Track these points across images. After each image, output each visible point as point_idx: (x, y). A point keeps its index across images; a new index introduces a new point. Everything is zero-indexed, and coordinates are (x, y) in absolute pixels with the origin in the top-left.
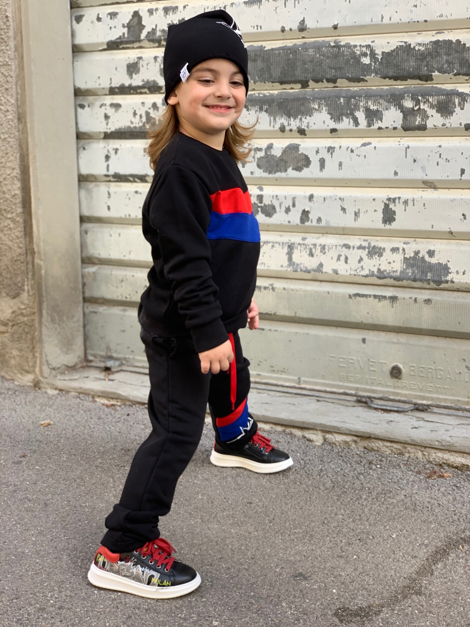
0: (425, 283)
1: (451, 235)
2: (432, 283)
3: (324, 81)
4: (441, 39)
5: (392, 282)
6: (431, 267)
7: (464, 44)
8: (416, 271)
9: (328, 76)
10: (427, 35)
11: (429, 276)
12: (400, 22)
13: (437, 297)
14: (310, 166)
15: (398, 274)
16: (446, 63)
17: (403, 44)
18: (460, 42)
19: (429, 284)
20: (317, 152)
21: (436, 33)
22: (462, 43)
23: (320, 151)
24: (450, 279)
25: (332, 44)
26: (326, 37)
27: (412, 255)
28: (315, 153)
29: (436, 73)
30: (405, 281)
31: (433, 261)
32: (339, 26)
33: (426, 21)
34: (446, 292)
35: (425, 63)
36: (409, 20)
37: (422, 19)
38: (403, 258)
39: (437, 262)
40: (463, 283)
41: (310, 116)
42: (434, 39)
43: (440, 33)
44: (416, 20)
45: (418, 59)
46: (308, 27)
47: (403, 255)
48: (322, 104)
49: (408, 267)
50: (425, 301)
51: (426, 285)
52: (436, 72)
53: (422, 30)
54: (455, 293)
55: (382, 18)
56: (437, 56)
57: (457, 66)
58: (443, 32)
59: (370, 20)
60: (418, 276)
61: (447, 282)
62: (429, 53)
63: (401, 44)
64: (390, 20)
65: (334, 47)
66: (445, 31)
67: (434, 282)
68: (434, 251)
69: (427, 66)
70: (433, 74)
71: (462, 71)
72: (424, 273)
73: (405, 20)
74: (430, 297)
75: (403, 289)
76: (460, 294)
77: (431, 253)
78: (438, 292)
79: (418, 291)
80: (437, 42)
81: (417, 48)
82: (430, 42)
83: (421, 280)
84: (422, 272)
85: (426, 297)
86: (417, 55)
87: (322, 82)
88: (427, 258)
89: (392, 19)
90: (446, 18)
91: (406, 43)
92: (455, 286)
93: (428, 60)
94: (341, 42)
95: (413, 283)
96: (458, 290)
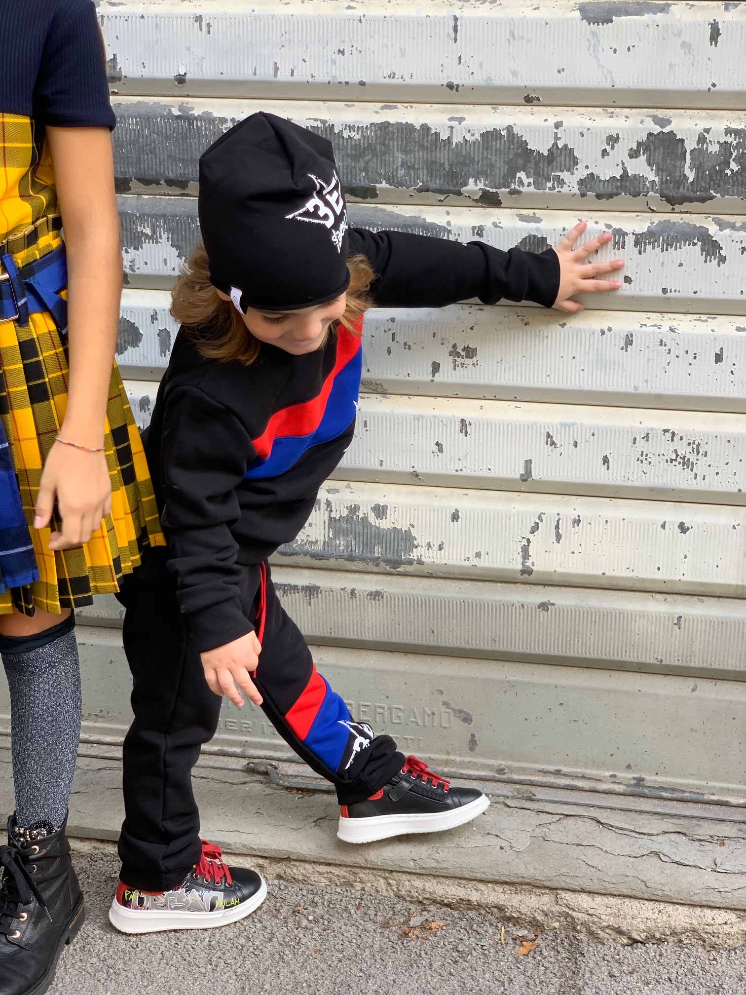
0: (371, 564)
1: (415, 478)
2: (382, 564)
3: (162, 182)
4: (392, 121)
5: (308, 560)
6: (380, 536)
7: (437, 135)
8: (353, 543)
9: (171, 175)
10: (364, 110)
11: (378, 551)
12: (311, 80)
13: (391, 586)
14: (141, 344)
15: (320, 547)
16: (402, 166)
17: (320, 125)
18: (429, 129)
19: (377, 565)
20: (154, 318)
21: (382, 108)
22: (433, 132)
23: (159, 317)
24: (416, 558)
25: (176, 112)
26: (162, 96)
27: (345, 513)
28: (149, 319)
29: (384, 185)
30: (332, 560)
31: (385, 524)
32: (188, 77)
33: (362, 84)
34: (408, 580)
35: (362, 164)
36: (330, 79)
37: (354, 79)
38: (327, 518)
39: (391, 526)
40: (439, 565)
41: (136, 248)
42: (379, 119)
43: (390, 108)
44: (343, 81)
45: (348, 155)
46: (124, 74)
47: (327, 513)
48: (159, 227)
49: (337, 534)
50: (371, 594)
51: (371, 567)
52: (384, 182)
53: (355, 98)
54: (425, 580)
55: (276, 69)
56: (384, 153)
57: (423, 174)
58: (396, 107)
59: (251, 72)
60: (357, 553)
61: (410, 562)
62: (370, 145)
63: (315, 124)
64: (292, 74)
65: (178, 117)
66: (399, 105)
67: (387, 562)
68: (385, 508)
69: (366, 169)
70: (378, 185)
71: (432, 185)
72: (368, 545)
73: (322, 77)
74: (379, 588)
75: (328, 573)
76: (432, 582)
77: (380, 511)
78: (394, 578)
79: (357, 576)
80: (385, 126)
81: (346, 134)
82: (372, 124)
83: (363, 559)
84: (365, 545)
85: (373, 588)
86: (345, 147)
87: (158, 183)
88: (372, 519)
89: (295, 73)
90: (400, 81)
91: (324, 122)
92: (425, 570)
93: (367, 158)
94: (193, 109)
95: (347, 563)
96: (430, 576)
